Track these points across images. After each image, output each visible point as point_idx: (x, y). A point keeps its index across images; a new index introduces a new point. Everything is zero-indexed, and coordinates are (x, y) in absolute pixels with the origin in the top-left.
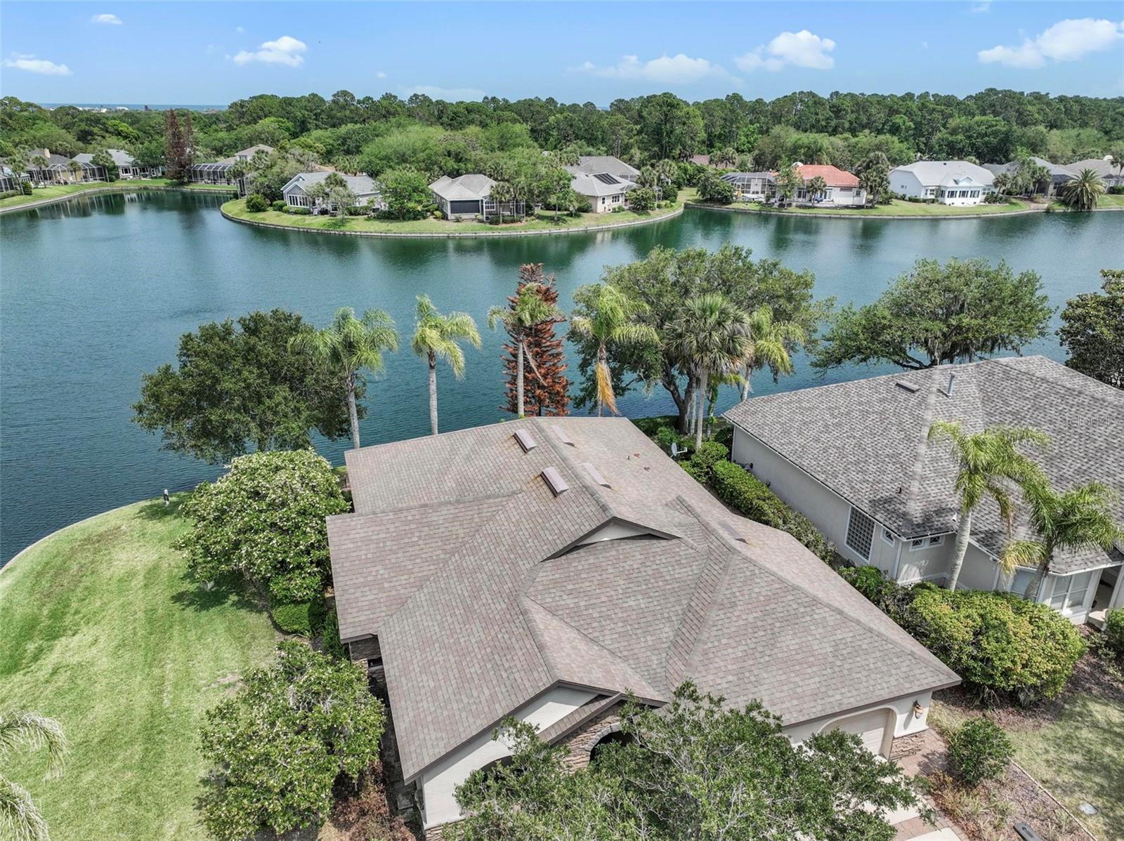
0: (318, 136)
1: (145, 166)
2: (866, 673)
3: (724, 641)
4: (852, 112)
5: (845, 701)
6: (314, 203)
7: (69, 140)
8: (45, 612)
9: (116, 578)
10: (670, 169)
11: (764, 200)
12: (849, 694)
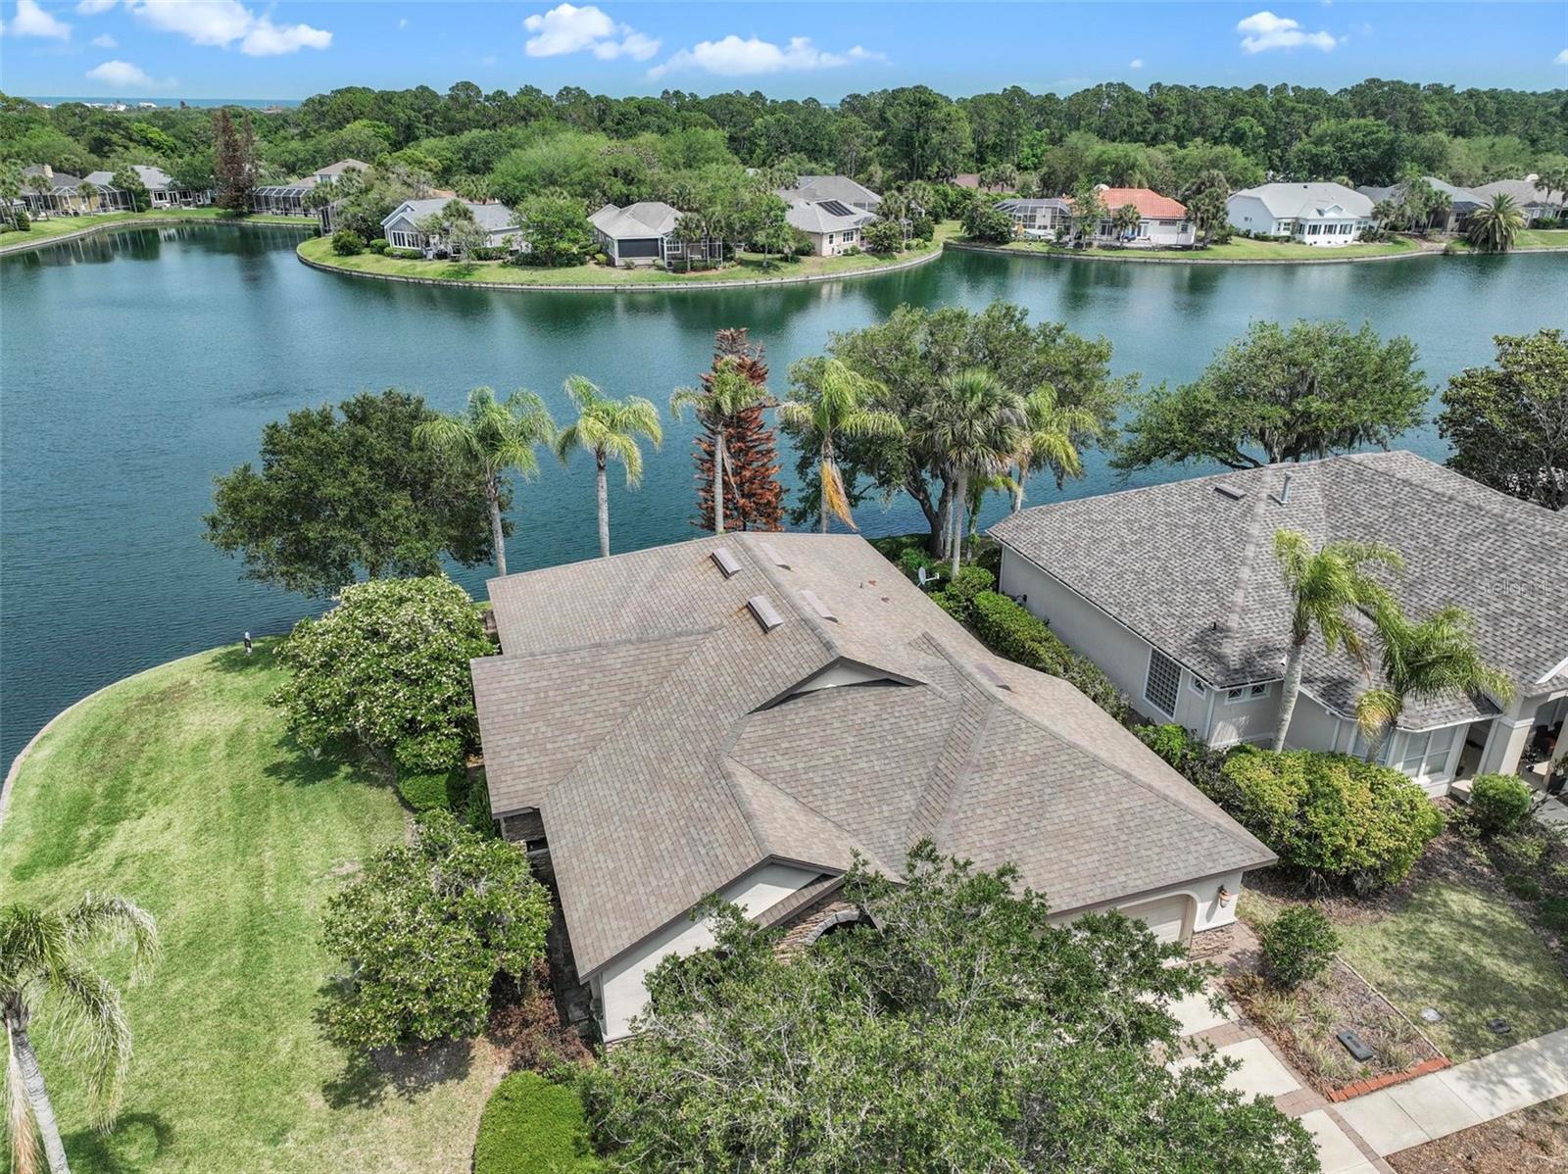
0: (431, 147)
1: (187, 189)
2: (1157, 850)
3: (979, 811)
4: (1179, 113)
5: (1131, 883)
6: (428, 243)
7: (79, 152)
8: (99, 790)
9: (189, 745)
10: (923, 194)
11: (1053, 238)
12: (1135, 876)
